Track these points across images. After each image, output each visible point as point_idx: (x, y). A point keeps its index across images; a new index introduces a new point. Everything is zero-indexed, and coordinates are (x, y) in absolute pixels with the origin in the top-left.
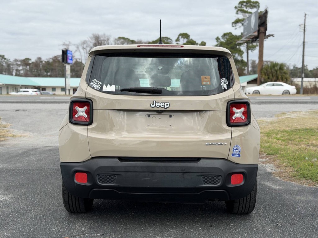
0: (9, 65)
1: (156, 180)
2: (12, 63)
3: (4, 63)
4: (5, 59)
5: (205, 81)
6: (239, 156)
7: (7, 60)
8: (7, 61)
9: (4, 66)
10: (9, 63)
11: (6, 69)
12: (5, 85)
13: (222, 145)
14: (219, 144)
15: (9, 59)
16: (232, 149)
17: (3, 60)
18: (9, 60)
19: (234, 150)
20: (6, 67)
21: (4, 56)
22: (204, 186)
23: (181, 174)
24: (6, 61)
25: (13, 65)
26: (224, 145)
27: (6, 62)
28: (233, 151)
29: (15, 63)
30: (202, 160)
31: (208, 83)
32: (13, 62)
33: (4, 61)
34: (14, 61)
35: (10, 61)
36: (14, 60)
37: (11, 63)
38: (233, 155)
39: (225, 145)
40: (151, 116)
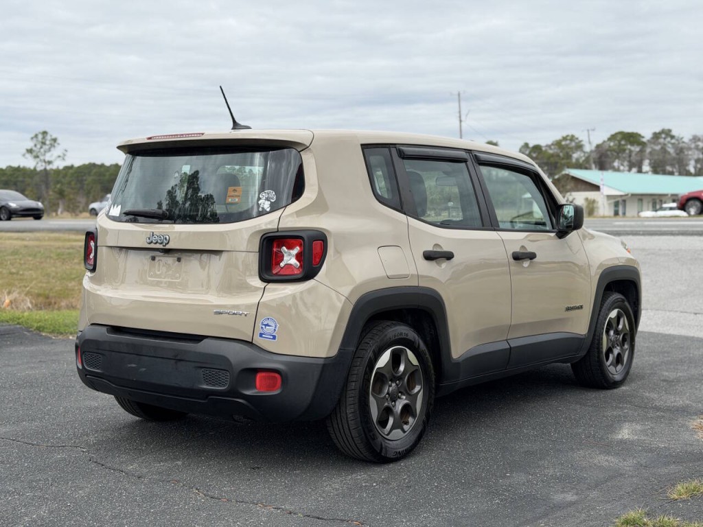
0: (680, 151)
1: (144, 369)
2: (686, 146)
3: (670, 145)
4: (673, 137)
5: (233, 196)
6: (274, 337)
7: (677, 140)
8: (677, 142)
9: (669, 153)
10: (681, 145)
11: (674, 159)
12: (630, 195)
13: (241, 315)
14: (234, 314)
15: (681, 136)
16: (259, 325)
17: (669, 139)
18: (682, 138)
19: (264, 326)
20: (674, 155)
21: (670, 131)
22: (205, 387)
23: (173, 362)
24: (673, 141)
25: (689, 149)
26: (243, 315)
27: (673, 144)
28: (262, 328)
29: (693, 146)
30: (205, 341)
31: (237, 200)
32: (690, 143)
33: (669, 142)
34: (690, 140)
35: (683, 142)
36: (691, 137)
37: (684, 145)
38: (261, 335)
39: (246, 315)
40: (157, 259)
